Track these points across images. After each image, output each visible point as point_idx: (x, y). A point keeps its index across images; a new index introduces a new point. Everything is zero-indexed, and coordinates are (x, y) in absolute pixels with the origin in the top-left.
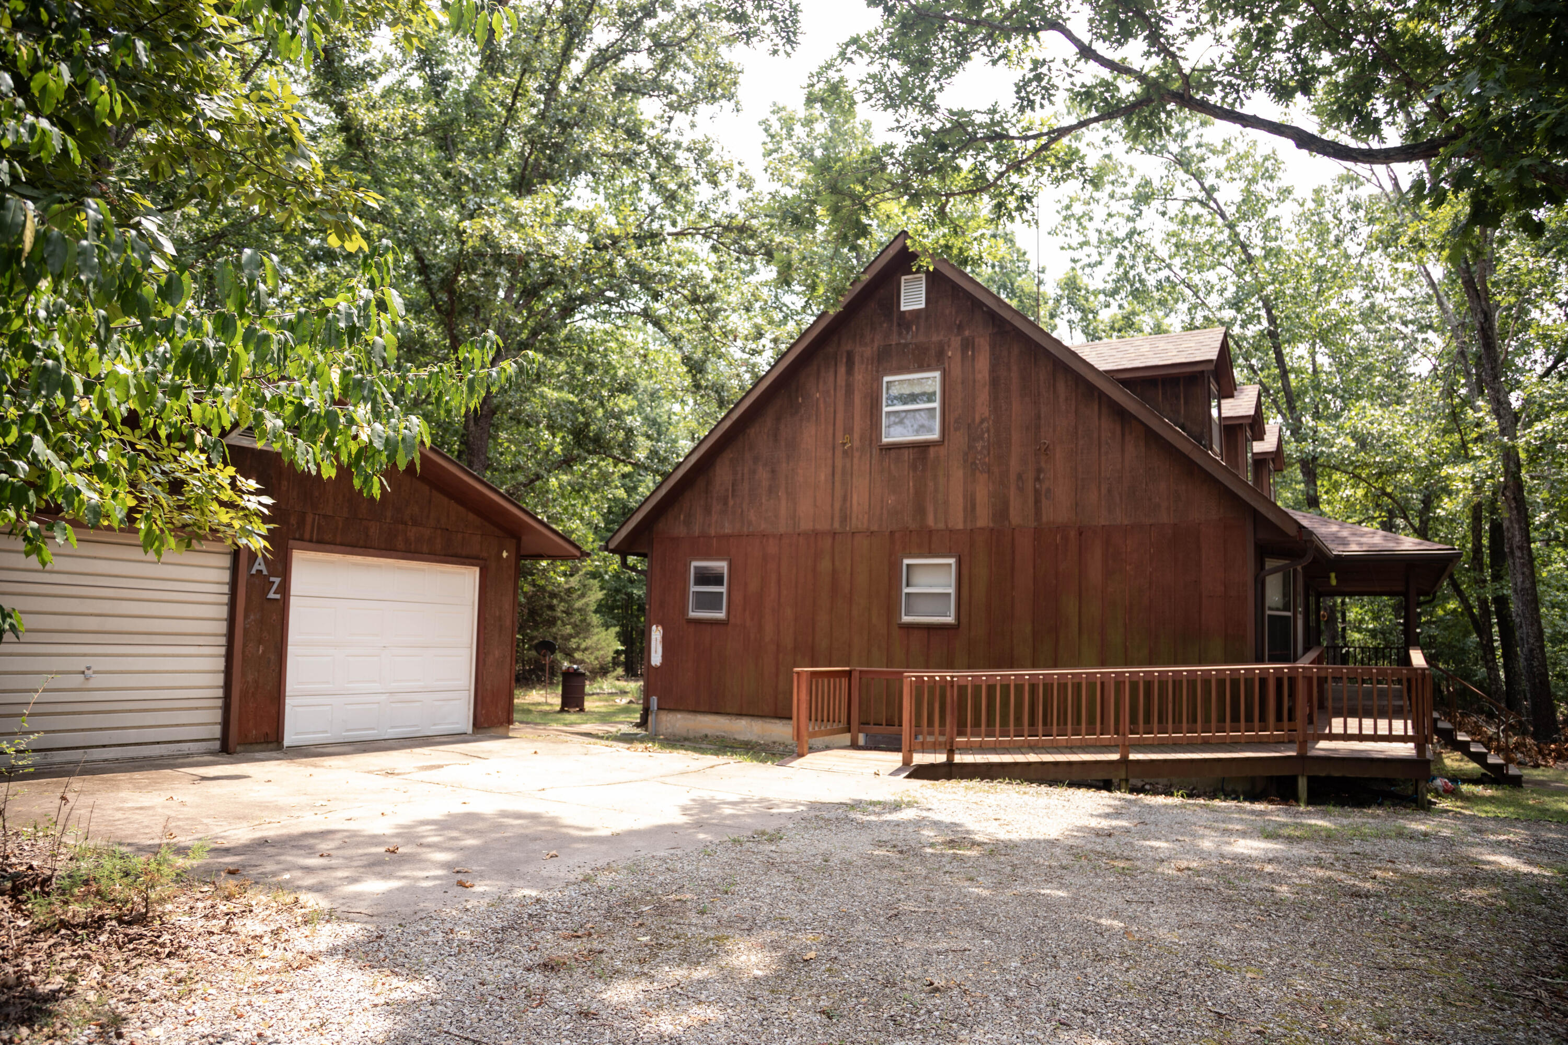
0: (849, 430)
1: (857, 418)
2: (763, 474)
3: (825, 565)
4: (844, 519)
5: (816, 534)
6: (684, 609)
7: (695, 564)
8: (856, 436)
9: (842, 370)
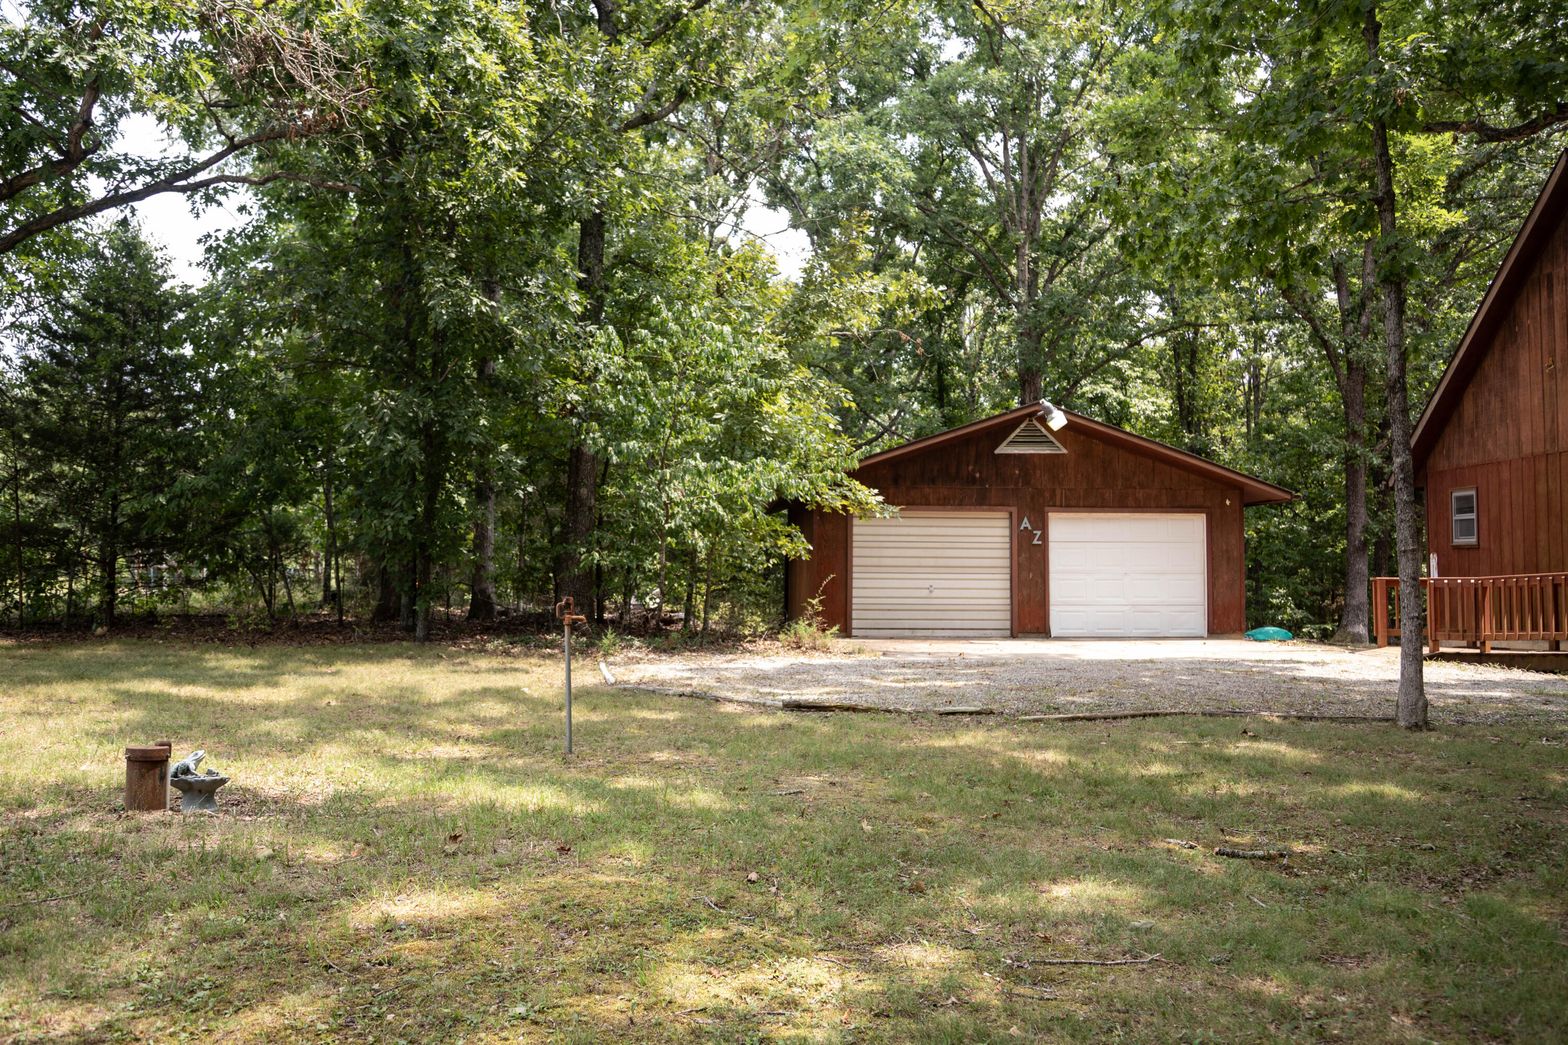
0: (1552, 353)
1: (1558, 340)
2: (1495, 404)
3: (1542, 488)
4: (1554, 439)
5: (1534, 457)
6: (1449, 538)
7: (1456, 494)
8: (1558, 358)
9: (1545, 294)
